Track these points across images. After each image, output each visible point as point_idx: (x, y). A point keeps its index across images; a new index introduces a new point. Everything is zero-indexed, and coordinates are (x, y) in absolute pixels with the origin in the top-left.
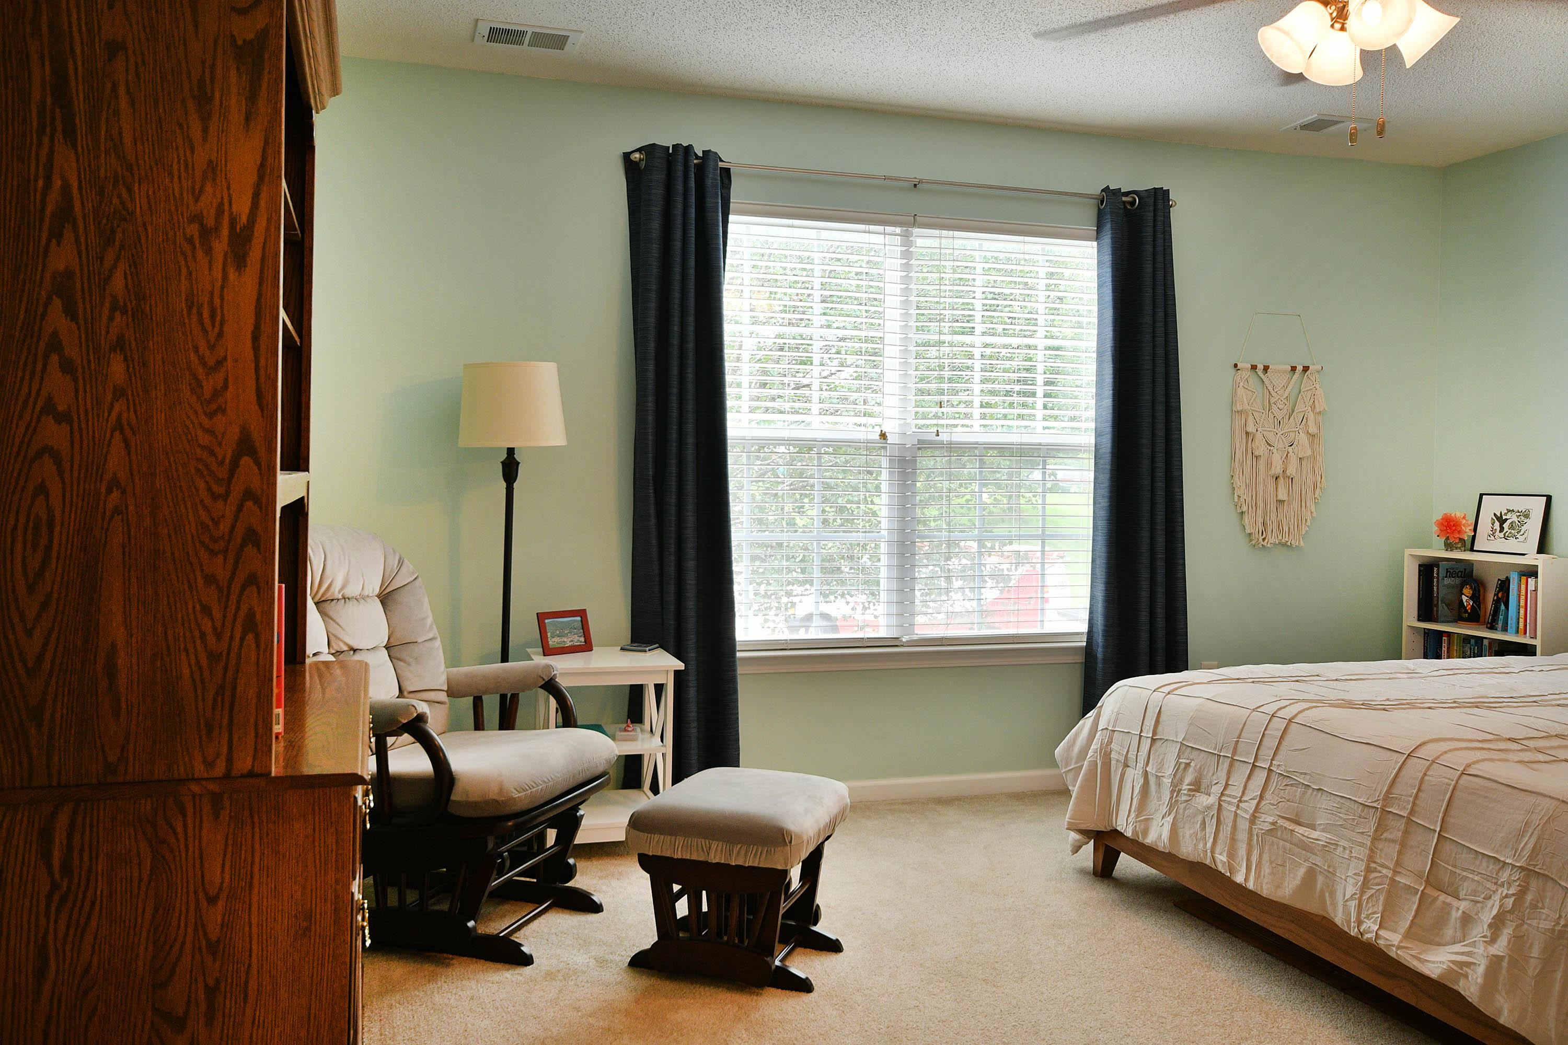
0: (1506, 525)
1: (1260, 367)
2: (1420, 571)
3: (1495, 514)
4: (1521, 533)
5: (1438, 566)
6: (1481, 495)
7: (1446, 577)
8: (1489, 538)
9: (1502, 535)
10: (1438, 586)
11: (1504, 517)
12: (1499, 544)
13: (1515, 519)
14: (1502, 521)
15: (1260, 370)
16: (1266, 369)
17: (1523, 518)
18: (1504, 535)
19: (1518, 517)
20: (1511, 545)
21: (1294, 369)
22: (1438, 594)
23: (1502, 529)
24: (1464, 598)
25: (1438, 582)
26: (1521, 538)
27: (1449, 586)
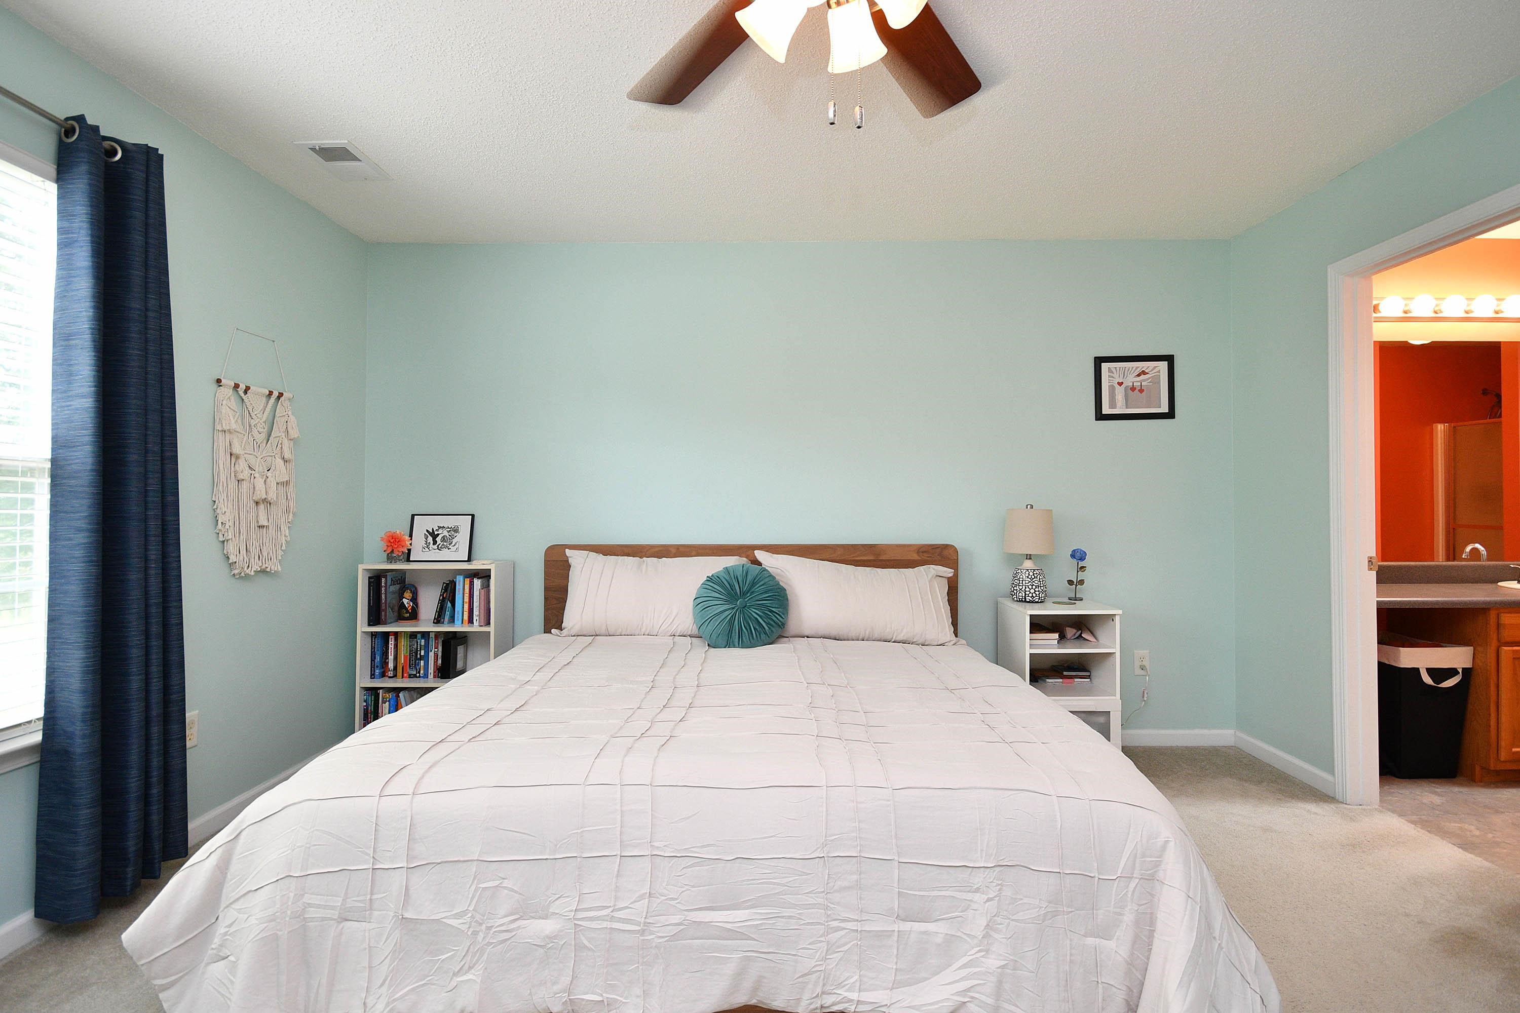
0: (438, 539)
1: (243, 387)
2: (370, 583)
3: (427, 531)
4: (453, 544)
5: (386, 577)
6: (413, 516)
7: (391, 585)
8: (424, 550)
9: (435, 547)
10: (386, 594)
11: (436, 533)
12: (434, 554)
13: (446, 533)
14: (434, 536)
15: (241, 389)
16: (247, 389)
17: (453, 533)
18: (438, 546)
19: (448, 532)
20: (445, 554)
21: (271, 393)
22: (386, 601)
23: (435, 542)
24: (405, 601)
25: (386, 590)
26: (453, 549)
27: (394, 593)
